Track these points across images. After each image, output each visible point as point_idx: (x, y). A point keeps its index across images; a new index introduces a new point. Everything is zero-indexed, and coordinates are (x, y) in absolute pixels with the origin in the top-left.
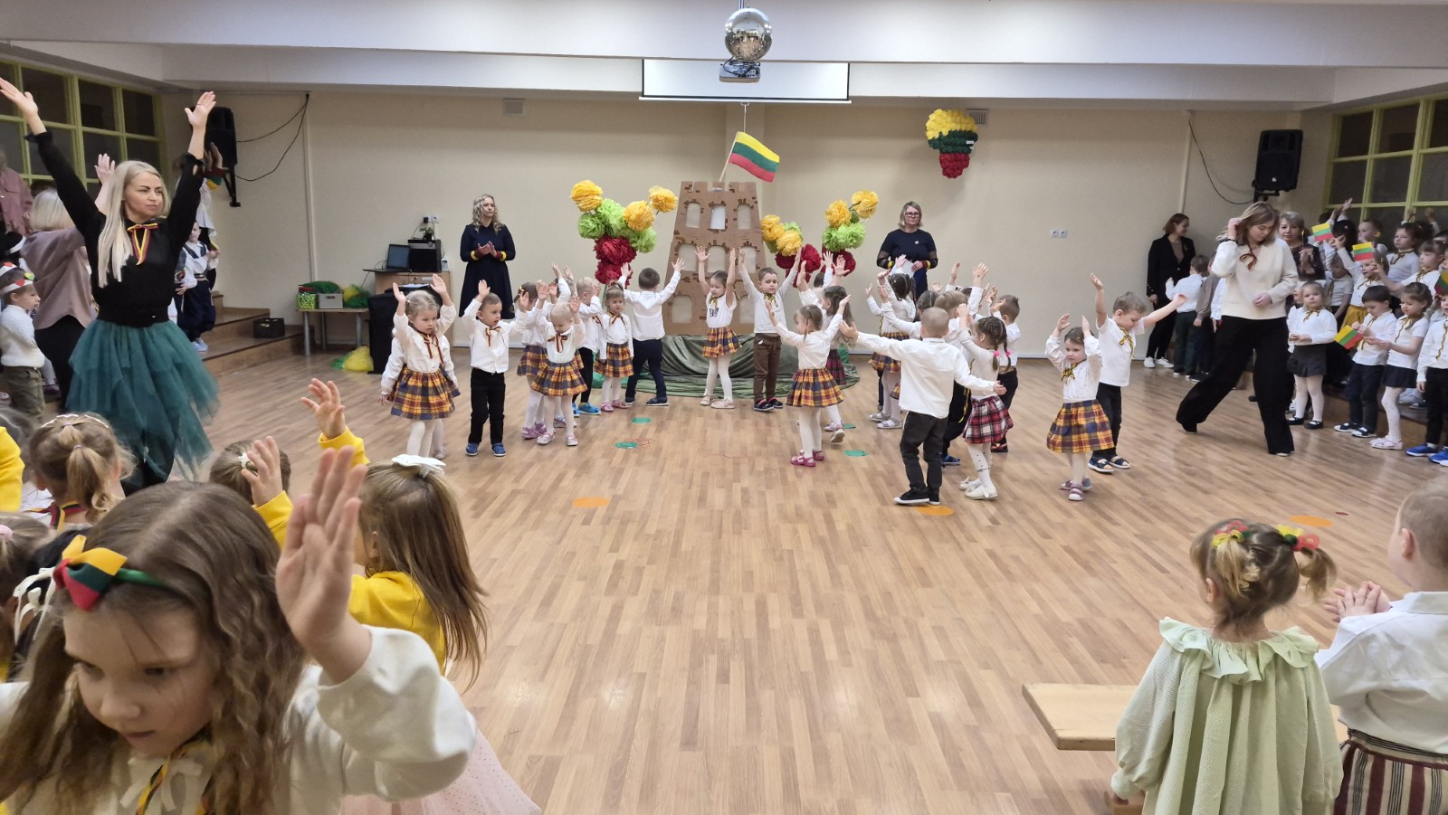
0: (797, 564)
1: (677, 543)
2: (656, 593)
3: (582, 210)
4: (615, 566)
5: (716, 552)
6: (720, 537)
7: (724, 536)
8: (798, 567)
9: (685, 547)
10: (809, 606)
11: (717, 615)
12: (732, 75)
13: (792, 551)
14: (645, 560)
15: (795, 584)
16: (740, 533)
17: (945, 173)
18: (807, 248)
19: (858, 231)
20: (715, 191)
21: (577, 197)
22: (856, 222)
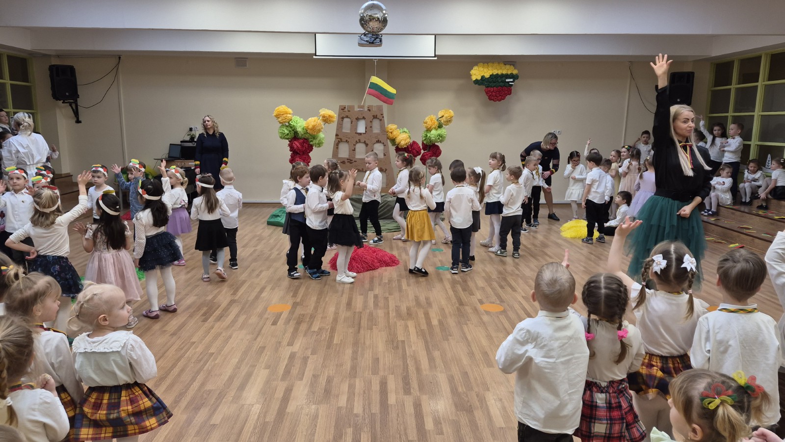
0: (407, 352)
1: (332, 337)
2: (315, 377)
3: (280, 123)
4: (289, 357)
5: (356, 344)
6: (359, 332)
7: (362, 331)
8: (408, 354)
9: (336, 341)
10: (414, 384)
11: (354, 394)
12: (365, 43)
13: (404, 341)
14: (309, 352)
15: (406, 368)
16: (371, 329)
17: (490, 99)
18: (413, 143)
19: (442, 133)
20: (359, 111)
21: (277, 115)
22: (441, 128)
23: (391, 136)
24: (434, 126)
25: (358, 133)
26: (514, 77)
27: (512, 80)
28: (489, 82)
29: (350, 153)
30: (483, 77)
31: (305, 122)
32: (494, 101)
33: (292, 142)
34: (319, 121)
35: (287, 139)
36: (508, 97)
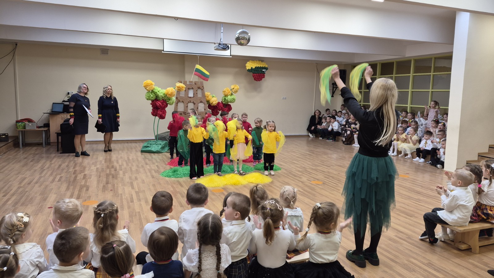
3: (147, 90)
17: (255, 80)
18: (219, 103)
19: (234, 98)
20: (190, 84)
21: (146, 86)
22: (233, 95)
23: (208, 99)
24: (229, 94)
25: (189, 97)
26: (266, 69)
27: (265, 70)
28: (255, 71)
29: (184, 109)
30: (252, 68)
31: (165, 90)
32: (257, 81)
33: (154, 102)
34: (174, 90)
35: (151, 100)
36: (263, 79)
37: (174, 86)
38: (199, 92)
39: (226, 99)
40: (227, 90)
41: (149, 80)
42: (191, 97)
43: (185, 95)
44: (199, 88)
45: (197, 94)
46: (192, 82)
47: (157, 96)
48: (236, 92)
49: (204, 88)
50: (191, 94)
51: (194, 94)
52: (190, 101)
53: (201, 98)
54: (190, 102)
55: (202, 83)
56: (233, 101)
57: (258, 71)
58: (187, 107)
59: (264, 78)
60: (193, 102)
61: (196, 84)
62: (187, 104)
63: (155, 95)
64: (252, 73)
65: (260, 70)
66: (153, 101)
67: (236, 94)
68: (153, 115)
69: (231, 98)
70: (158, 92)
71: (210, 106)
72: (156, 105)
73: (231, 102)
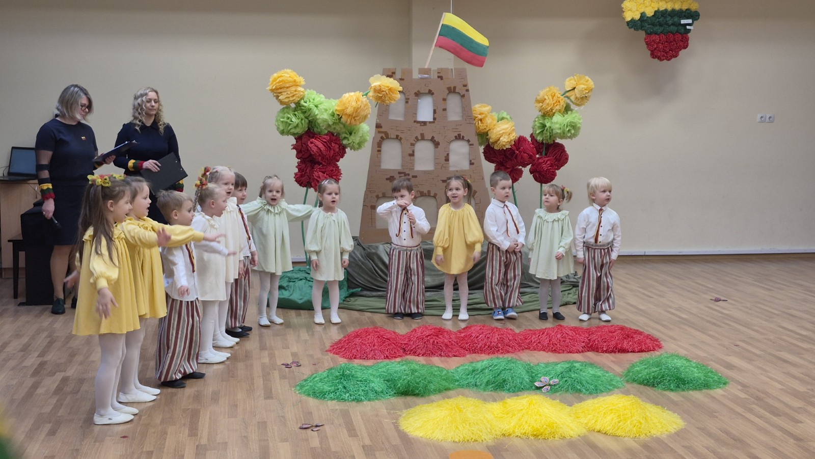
3: (281, 102)
17: (653, 55)
18: (521, 140)
19: (576, 120)
20: (421, 78)
21: (276, 89)
22: (572, 110)
23: (482, 127)
24: (558, 108)
25: (419, 122)
26: (693, 15)
28: (653, 25)
29: (403, 161)
30: (643, 15)
31: (337, 101)
32: (661, 60)
33: (304, 140)
34: (364, 99)
35: (293, 134)
36: (682, 53)
37: (363, 87)
38: (454, 103)
39: (548, 125)
40: (551, 93)
41: (289, 71)
42: (424, 123)
43: (405, 115)
44: (452, 90)
45: (445, 110)
46: (427, 71)
47: (312, 123)
48: (582, 100)
49: (467, 90)
50: (425, 111)
51: (435, 112)
52: (422, 135)
53: (457, 124)
54: (423, 138)
55: (462, 74)
56: (573, 130)
57: (667, 24)
58: (412, 155)
59: (685, 47)
60: (433, 137)
61: (441, 78)
62: (413, 145)
63: (306, 117)
64: (643, 33)
65: (670, 22)
66: (299, 138)
67: (582, 107)
68: (301, 185)
69: (565, 123)
70: (316, 106)
71: (491, 153)
72: (308, 150)
73: (563, 136)
